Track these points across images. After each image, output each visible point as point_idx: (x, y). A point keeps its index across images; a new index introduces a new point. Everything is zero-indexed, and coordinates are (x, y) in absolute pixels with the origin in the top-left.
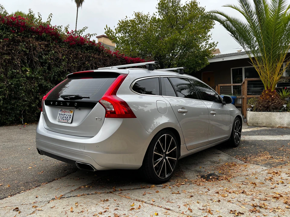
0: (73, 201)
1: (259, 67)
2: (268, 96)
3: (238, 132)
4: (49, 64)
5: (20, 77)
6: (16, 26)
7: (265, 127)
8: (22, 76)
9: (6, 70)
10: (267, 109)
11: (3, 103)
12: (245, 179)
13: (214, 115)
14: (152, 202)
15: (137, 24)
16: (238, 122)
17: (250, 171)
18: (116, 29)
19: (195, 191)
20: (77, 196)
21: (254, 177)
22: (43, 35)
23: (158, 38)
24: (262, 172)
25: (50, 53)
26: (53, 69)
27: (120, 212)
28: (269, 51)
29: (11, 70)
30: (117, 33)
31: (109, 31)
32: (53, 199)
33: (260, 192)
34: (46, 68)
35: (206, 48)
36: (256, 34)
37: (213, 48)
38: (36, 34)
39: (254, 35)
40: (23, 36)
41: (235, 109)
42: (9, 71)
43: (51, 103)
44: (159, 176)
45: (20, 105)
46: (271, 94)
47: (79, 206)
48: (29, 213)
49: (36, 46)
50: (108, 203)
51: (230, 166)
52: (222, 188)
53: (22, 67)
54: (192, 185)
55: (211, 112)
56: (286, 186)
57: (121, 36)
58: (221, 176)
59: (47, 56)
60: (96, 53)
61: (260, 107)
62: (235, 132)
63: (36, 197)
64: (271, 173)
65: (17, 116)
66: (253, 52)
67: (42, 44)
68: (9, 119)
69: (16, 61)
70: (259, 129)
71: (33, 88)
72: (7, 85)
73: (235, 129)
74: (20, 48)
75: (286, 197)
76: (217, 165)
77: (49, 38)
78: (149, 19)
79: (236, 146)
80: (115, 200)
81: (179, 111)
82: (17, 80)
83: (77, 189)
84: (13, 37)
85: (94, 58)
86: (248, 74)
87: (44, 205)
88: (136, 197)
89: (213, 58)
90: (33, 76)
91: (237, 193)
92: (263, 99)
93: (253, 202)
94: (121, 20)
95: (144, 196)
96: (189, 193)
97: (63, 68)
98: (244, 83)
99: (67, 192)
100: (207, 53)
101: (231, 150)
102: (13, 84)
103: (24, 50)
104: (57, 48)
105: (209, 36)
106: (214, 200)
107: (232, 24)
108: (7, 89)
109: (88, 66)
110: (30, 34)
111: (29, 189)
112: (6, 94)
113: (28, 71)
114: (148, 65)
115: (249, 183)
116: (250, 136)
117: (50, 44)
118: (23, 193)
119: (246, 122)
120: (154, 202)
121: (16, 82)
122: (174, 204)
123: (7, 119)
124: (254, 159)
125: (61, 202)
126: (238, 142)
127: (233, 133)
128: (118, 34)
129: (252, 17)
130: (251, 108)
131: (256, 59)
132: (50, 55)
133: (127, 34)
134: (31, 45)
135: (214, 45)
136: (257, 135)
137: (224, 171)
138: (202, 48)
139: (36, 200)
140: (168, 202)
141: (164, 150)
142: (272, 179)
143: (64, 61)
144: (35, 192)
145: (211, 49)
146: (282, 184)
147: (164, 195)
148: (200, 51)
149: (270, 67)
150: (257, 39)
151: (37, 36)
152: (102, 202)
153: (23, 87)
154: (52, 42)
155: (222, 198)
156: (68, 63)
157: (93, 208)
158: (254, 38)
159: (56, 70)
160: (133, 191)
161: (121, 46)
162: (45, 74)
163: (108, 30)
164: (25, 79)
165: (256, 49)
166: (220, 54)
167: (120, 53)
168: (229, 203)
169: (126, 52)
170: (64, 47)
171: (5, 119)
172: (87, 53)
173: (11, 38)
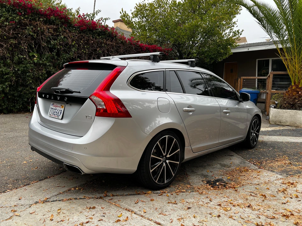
0: (56, 206)
1: (287, 59)
2: (295, 93)
3: (255, 132)
4: (58, 50)
5: (27, 63)
6: (23, 8)
7: (289, 127)
8: (29, 62)
9: (13, 55)
10: (293, 106)
11: (10, 90)
12: (254, 189)
13: (228, 114)
14: (143, 212)
15: (156, 8)
16: (256, 121)
17: (262, 179)
18: (132, 13)
19: (195, 201)
20: (62, 200)
21: (265, 187)
22: (51, 18)
23: (178, 24)
24: (275, 182)
25: (59, 38)
26: (62, 56)
27: (104, 223)
28: (299, 42)
29: (17, 55)
30: (133, 18)
31: (125, 15)
32: (36, 203)
33: (269, 207)
34: (55, 54)
35: (230, 36)
36: (286, 22)
37: (237, 36)
38: (45, 17)
39: (284, 23)
40: (30, 18)
41: (254, 107)
42: (16, 57)
43: (43, 96)
44: (156, 182)
45: (28, 92)
46: (298, 90)
47: (61, 213)
48: (6, 219)
49: (44, 31)
50: (93, 212)
51: (241, 172)
52: (226, 199)
53: (29, 52)
54: (194, 193)
55: (224, 111)
56: (300, 201)
57: (138, 21)
58: (229, 182)
59: (56, 41)
60: (109, 39)
61: (285, 104)
62: (252, 132)
63: (19, 199)
64: (285, 184)
65: (24, 103)
66: (282, 42)
67: (50, 28)
68: (16, 106)
69: (22, 46)
70: (282, 128)
71: (41, 75)
72: (13, 71)
73: (253, 129)
74: (27, 32)
75: (298, 216)
76: (228, 169)
77: (58, 22)
78: (169, 2)
79: (251, 148)
80: (103, 208)
81: (185, 110)
82: (24, 66)
83: (66, 191)
84: (20, 20)
85: (106, 44)
86: (275, 67)
87: (24, 209)
88: (127, 206)
89: (236, 47)
90: (41, 62)
91: (242, 206)
92: (289, 95)
93: (258, 219)
94: (138, 4)
95: (135, 204)
96: (187, 204)
97: (73, 55)
98: (269, 76)
99: (54, 194)
100: (230, 42)
101: (246, 152)
102: (20, 70)
103: (32, 34)
104: (67, 33)
105: (234, 23)
106: (213, 214)
107: (260, 10)
108: (13, 75)
109: (100, 53)
110: (38, 17)
111: (17, 188)
112: (12, 80)
113: (35, 57)
114: (153, 56)
115: (259, 194)
116: (270, 137)
117: (59, 28)
118: (8, 193)
119: (268, 120)
120: (146, 213)
121: (23, 69)
122: (167, 216)
123: (14, 106)
124: (270, 165)
125: (43, 206)
126: (255, 143)
127: (249, 133)
128: (135, 18)
129: (282, 2)
130: (275, 105)
131: (285, 50)
132: (59, 41)
133: (144, 19)
134: (39, 29)
135: (239, 33)
136: (278, 135)
137: (234, 176)
138: (225, 36)
139: (18, 202)
140: (160, 214)
141: (164, 152)
142: (286, 190)
143: (74, 47)
144: (21, 192)
145: (235, 37)
146: (296, 198)
147: (159, 205)
148: (222, 40)
149: (299, 60)
150: (287, 27)
151: (45, 19)
152: (88, 210)
153: (30, 74)
154: (61, 26)
155: (224, 212)
156: (78, 49)
157: (75, 216)
158: (284, 26)
159: (65, 56)
160: (125, 197)
161: (137, 32)
162: (53, 60)
163: (123, 14)
164: (32, 65)
165: (285, 38)
166: (246, 43)
167: (134, 40)
168: (230, 219)
169: (142, 38)
170: (74, 32)
171: (12, 107)
172: (99, 39)
173: (17, 21)
